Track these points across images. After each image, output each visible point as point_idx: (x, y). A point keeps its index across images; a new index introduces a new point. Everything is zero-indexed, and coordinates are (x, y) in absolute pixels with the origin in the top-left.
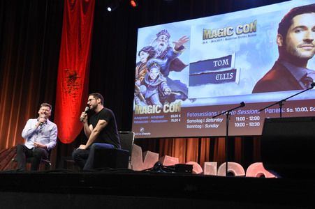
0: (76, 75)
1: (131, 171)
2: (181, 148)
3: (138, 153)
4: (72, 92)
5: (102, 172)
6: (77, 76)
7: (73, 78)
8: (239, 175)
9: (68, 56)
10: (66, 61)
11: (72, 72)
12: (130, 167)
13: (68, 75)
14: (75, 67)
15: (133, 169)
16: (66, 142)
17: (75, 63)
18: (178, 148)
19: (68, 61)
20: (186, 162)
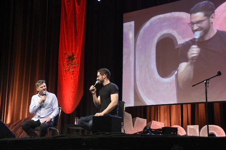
0: (73, 56)
1: (124, 134)
2: (166, 114)
3: (128, 119)
4: (71, 70)
5: (100, 136)
6: (75, 57)
7: (71, 58)
8: (220, 136)
9: (66, 41)
10: (65, 45)
11: (70, 54)
12: (123, 131)
13: (67, 57)
14: (72, 49)
15: (126, 133)
16: (68, 113)
17: (72, 46)
18: (162, 114)
19: (67, 44)
20: (170, 125)
